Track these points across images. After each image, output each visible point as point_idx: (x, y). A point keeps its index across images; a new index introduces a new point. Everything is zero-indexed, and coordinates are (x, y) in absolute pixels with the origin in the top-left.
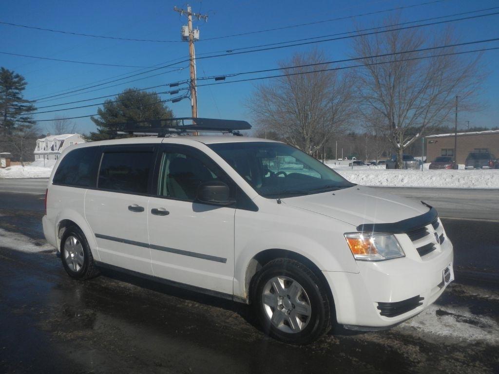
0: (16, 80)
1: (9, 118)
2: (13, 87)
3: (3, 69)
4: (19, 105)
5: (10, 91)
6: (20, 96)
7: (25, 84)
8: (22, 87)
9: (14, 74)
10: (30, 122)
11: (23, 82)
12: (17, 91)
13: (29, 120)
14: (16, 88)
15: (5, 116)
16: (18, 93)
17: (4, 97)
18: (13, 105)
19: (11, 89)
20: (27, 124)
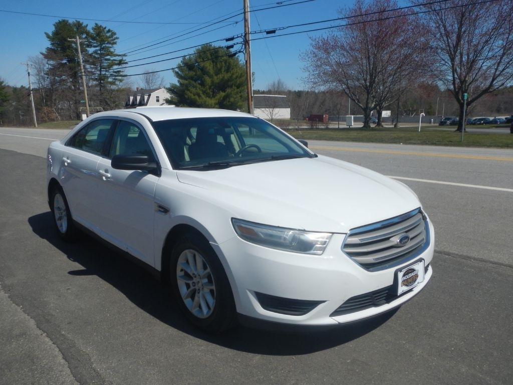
0: (108, 34)
1: (103, 73)
2: (106, 42)
3: (96, 24)
4: (112, 59)
5: (104, 45)
6: (112, 50)
7: (117, 38)
8: (115, 41)
9: (107, 29)
10: (121, 76)
11: (115, 36)
12: (110, 45)
13: (121, 73)
14: (109, 43)
15: (100, 71)
16: (110, 47)
17: (99, 52)
18: (107, 60)
19: (104, 44)
20: (120, 78)
